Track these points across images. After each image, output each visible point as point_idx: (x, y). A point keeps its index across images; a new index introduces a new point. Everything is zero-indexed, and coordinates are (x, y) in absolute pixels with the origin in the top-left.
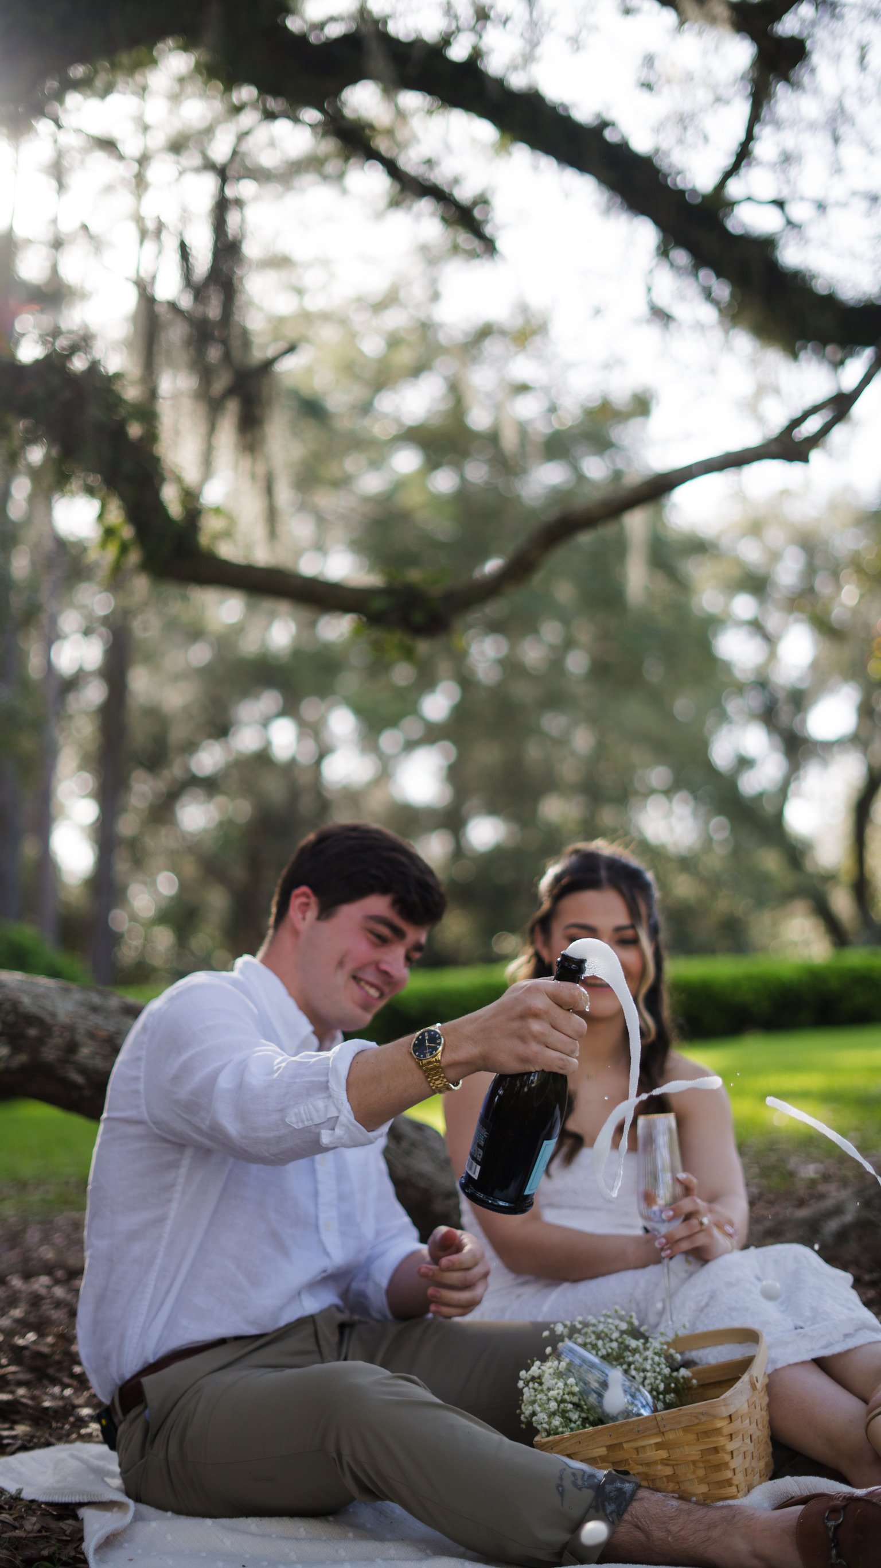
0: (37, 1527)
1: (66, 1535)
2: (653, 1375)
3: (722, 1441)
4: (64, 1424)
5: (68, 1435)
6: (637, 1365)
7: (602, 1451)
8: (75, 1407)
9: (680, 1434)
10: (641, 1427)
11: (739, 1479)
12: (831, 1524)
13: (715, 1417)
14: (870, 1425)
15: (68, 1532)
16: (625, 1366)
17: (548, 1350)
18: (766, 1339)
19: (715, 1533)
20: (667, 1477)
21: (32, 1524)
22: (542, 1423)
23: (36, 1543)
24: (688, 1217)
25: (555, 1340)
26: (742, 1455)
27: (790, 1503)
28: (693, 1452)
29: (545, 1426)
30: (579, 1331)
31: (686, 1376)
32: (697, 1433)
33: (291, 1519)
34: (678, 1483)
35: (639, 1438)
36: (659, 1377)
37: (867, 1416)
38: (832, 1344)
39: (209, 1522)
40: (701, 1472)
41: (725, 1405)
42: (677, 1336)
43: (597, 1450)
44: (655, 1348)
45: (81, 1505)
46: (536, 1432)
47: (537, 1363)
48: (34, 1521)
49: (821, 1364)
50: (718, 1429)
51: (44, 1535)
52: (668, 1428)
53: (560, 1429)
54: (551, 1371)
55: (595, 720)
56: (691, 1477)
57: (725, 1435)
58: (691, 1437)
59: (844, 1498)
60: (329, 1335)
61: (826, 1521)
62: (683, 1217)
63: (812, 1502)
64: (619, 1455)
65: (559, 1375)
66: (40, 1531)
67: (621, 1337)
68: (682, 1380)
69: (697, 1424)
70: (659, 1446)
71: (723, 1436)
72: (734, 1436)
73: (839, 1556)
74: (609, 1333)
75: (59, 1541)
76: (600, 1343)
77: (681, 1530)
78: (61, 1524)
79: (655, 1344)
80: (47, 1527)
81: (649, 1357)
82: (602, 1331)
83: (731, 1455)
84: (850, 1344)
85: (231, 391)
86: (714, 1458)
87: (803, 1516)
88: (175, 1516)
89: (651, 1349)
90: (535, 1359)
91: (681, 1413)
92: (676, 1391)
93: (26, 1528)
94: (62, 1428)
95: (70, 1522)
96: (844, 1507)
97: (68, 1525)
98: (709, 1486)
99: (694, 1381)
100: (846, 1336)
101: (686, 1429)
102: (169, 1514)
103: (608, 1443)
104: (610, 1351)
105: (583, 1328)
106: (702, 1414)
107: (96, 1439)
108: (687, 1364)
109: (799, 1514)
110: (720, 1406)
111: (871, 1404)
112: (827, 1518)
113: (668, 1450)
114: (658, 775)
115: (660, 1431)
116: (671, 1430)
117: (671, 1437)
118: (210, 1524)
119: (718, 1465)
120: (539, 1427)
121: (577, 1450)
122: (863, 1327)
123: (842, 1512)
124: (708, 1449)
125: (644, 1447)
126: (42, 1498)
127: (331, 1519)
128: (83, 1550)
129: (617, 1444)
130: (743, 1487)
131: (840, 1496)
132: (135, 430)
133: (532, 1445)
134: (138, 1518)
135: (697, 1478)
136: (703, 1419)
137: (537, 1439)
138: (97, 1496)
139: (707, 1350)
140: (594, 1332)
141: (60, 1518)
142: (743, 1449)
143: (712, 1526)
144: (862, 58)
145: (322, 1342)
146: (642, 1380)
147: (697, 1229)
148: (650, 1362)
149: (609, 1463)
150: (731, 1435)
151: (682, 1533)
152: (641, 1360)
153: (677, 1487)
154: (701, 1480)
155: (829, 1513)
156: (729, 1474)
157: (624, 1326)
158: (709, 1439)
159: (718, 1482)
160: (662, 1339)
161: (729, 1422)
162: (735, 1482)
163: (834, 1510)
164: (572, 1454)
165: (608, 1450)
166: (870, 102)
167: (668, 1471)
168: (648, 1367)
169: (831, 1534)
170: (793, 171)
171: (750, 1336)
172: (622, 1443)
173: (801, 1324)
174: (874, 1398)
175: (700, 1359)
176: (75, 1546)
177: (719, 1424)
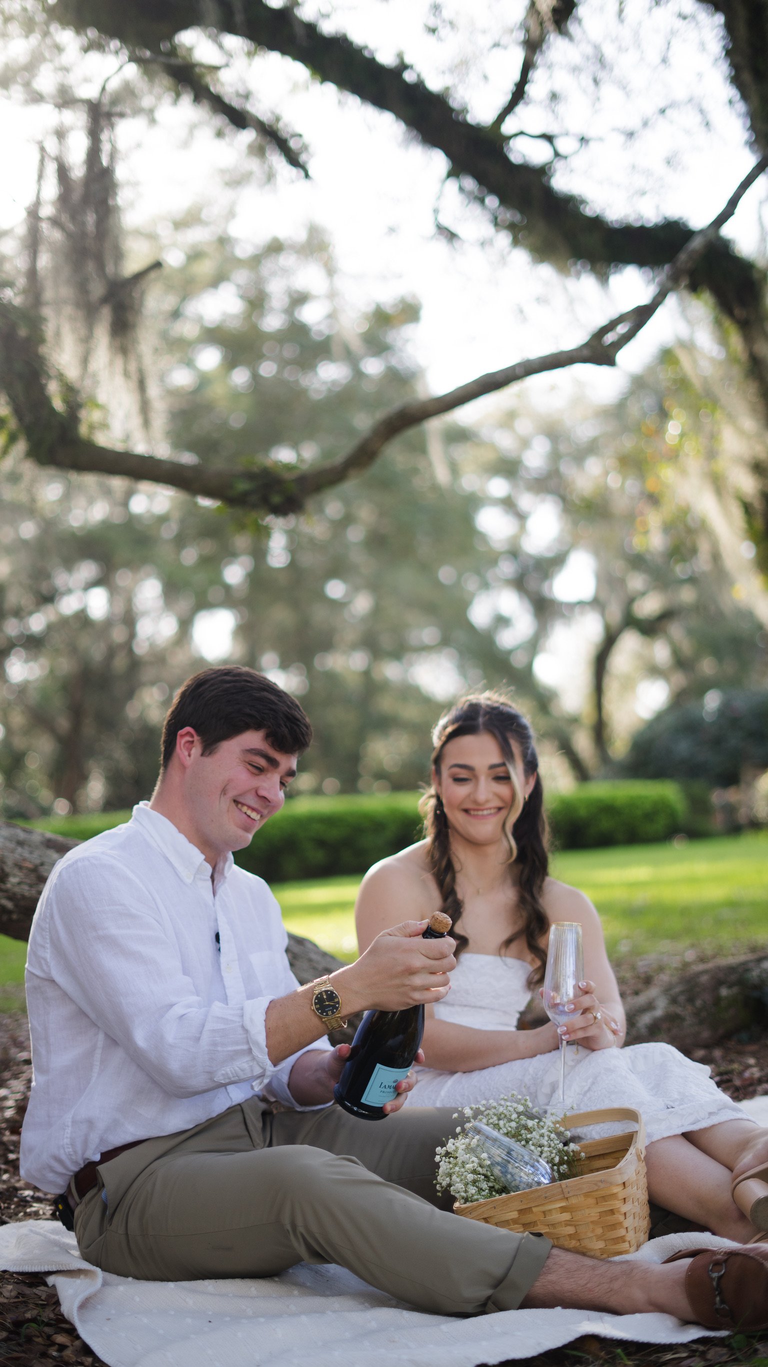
0: (14, 1294)
1: (42, 1300)
2: (549, 1149)
3: (617, 1204)
4: (10, 1204)
5: (17, 1214)
6: (535, 1141)
7: (514, 1215)
8: (16, 1189)
9: (582, 1199)
10: (548, 1194)
11: (631, 1236)
12: (715, 1275)
13: (611, 1184)
14: (735, 1190)
15: (43, 1298)
16: (523, 1143)
17: (458, 1129)
18: (643, 1118)
19: (616, 1285)
20: (570, 1235)
21: (9, 1290)
22: (459, 1192)
23: (17, 1308)
24: (586, 1011)
25: (463, 1120)
26: (632, 1216)
27: (679, 1256)
28: (593, 1213)
29: (463, 1194)
30: (482, 1113)
31: (575, 1150)
32: (596, 1198)
33: (242, 1280)
34: (579, 1240)
35: (547, 1203)
36: (554, 1151)
37: (733, 1182)
38: (699, 1121)
39: (171, 1285)
40: (599, 1231)
41: (620, 1174)
42: (565, 1115)
43: (511, 1213)
44: (549, 1127)
45: (50, 1273)
46: (454, 1199)
47: (451, 1141)
48: (10, 1289)
49: (689, 1137)
50: (616, 1194)
51: (22, 1300)
52: (571, 1194)
53: (475, 1197)
54: (464, 1146)
55: (375, 587)
56: (590, 1235)
57: (620, 1199)
58: (591, 1201)
59: (725, 1253)
60: (255, 1123)
61: (710, 1273)
62: (581, 1011)
63: (698, 1257)
64: (529, 1218)
65: (469, 1149)
66: (17, 1297)
67: (518, 1117)
68: (572, 1154)
69: (596, 1190)
70: (563, 1209)
71: (618, 1200)
72: (627, 1200)
73: (722, 1301)
74: (508, 1114)
75: (37, 1305)
76: (501, 1123)
77: (587, 1283)
78: (35, 1290)
79: (548, 1122)
80: (23, 1293)
81: (546, 1135)
82: (502, 1113)
83: (624, 1216)
84: (714, 1120)
85: (105, 300)
86: (610, 1219)
87: (691, 1269)
88: (136, 1281)
89: (545, 1128)
90: (450, 1137)
91: (582, 1181)
92: (568, 1163)
93: (5, 1295)
94: (8, 1208)
95: (42, 1288)
96: (726, 1261)
97: (41, 1291)
98: (605, 1242)
99: (583, 1154)
100: (710, 1114)
101: (587, 1195)
102: (130, 1279)
103: (520, 1208)
104: (510, 1129)
105: (485, 1110)
106: (601, 1181)
107: (44, 1217)
108: (574, 1139)
109: (687, 1267)
110: (616, 1175)
111: (735, 1171)
112: (711, 1270)
113: (571, 1212)
114: (428, 634)
115: (564, 1196)
116: (573, 1196)
117: (573, 1202)
118: (173, 1287)
119: (613, 1225)
120: (457, 1195)
121: (492, 1215)
122: (725, 1107)
123: (724, 1265)
124: (605, 1211)
125: (550, 1210)
126: (12, 1269)
127: (277, 1279)
128: (62, 1312)
129: (528, 1208)
130: (633, 1242)
131: (722, 1252)
132: (23, 332)
133: (452, 1211)
134: (105, 1284)
135: (595, 1236)
136: (602, 1185)
137: (456, 1205)
138: (65, 1265)
139: (591, 1127)
140: (495, 1115)
141: (31, 1285)
142: (633, 1211)
143: (613, 1279)
144: (621, 11)
145: (251, 1128)
146: (539, 1154)
147: (592, 1022)
148: (546, 1138)
149: (520, 1224)
150: (625, 1199)
151: (589, 1285)
152: (538, 1137)
153: (578, 1244)
154: (599, 1238)
155: (713, 1266)
156: (622, 1232)
157: (521, 1108)
158: (606, 1203)
159: (613, 1239)
160: (553, 1119)
161: (623, 1188)
162: (628, 1239)
163: (717, 1264)
164: (488, 1217)
165: (519, 1214)
166: (627, 50)
167: (570, 1230)
168: (546, 1143)
169: (715, 1283)
170: (561, 108)
171: (630, 1115)
172: (531, 1207)
173: (672, 1104)
174: (738, 1167)
175: (585, 1134)
176: (52, 1309)
177: (616, 1190)
